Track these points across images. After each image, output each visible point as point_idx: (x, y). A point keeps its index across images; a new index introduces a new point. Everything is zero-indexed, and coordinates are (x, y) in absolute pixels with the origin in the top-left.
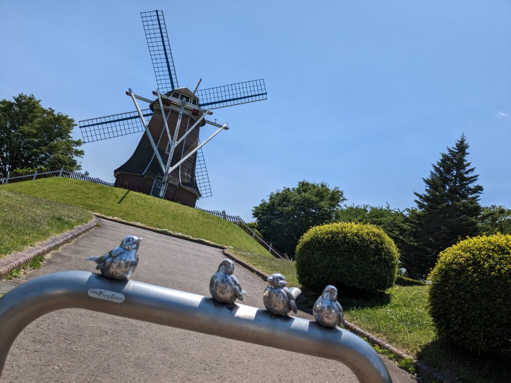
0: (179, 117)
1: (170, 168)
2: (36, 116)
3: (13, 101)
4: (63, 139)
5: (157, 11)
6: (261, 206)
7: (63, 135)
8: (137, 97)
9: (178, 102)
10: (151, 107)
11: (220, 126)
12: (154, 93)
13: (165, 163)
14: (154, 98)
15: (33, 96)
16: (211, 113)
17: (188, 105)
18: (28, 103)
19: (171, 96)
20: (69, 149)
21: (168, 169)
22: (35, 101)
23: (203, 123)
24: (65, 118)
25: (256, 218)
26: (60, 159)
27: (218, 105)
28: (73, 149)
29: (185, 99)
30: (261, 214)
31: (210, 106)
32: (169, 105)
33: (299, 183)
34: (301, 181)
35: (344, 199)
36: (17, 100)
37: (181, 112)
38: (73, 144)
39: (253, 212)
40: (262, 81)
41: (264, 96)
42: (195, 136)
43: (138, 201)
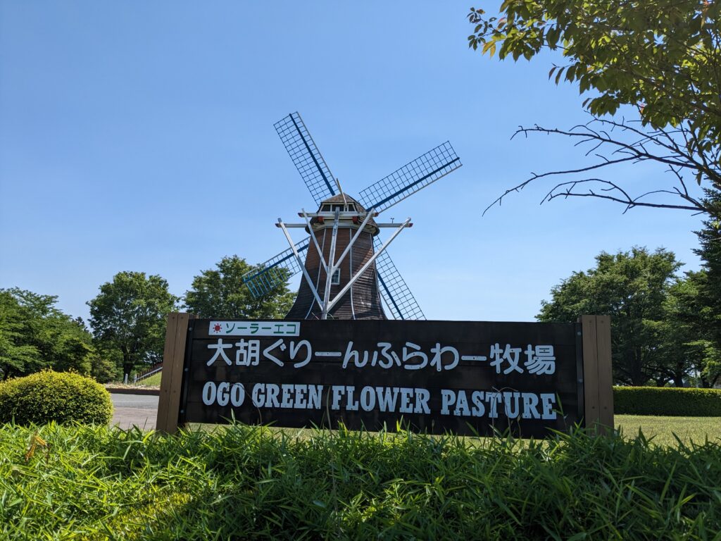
0: (334, 234)
1: (329, 302)
3: (216, 269)
5: (290, 115)
8: (286, 225)
9: (331, 215)
11: (400, 225)
12: (301, 215)
13: (322, 297)
17: (344, 215)
19: (320, 212)
21: (326, 304)
29: (338, 209)
32: (322, 222)
35: (679, 265)
36: (221, 266)
37: (335, 227)
40: (447, 145)
41: (457, 162)
42: (365, 250)
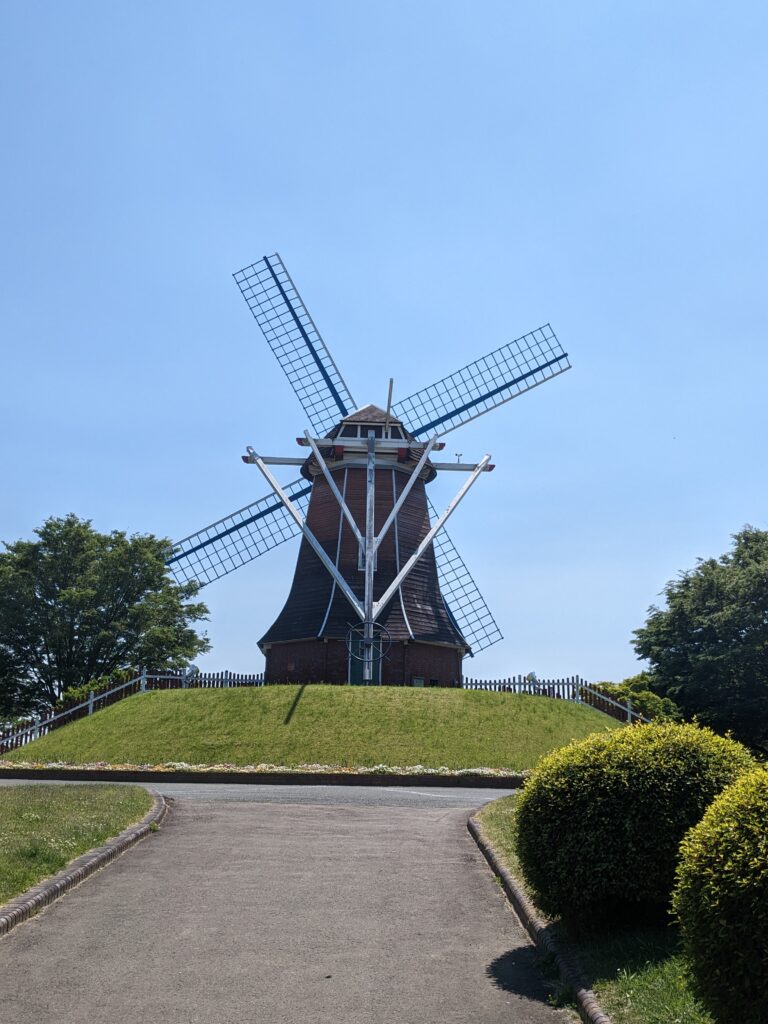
0: (368, 479)
1: (375, 604)
2: (87, 556)
4: (155, 589)
5: (265, 259)
6: (649, 624)
7: (153, 581)
8: (268, 461)
9: (359, 444)
10: (306, 473)
11: (473, 468)
12: (301, 441)
13: (360, 596)
14: (304, 453)
15: (73, 516)
16: (442, 446)
17: (383, 445)
18: (67, 534)
19: (338, 437)
20: (174, 610)
21: (370, 608)
22: (79, 526)
23: (430, 472)
24: (150, 542)
25: (648, 660)
26: (158, 637)
27: (448, 424)
28: (182, 607)
29: (371, 434)
30: (656, 645)
31: (431, 432)
32: (340, 458)
33: (736, 537)
34: (738, 530)
38: (180, 595)
39: (635, 646)
40: (546, 331)
41: (563, 362)
42: (417, 509)
43: (315, 706)
